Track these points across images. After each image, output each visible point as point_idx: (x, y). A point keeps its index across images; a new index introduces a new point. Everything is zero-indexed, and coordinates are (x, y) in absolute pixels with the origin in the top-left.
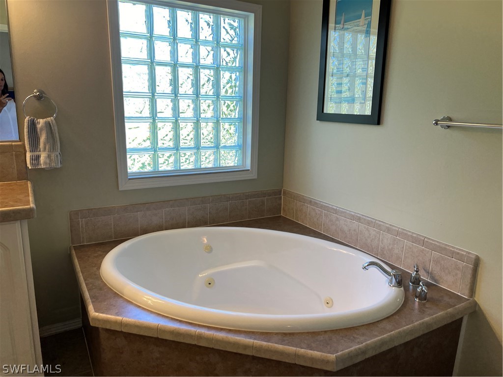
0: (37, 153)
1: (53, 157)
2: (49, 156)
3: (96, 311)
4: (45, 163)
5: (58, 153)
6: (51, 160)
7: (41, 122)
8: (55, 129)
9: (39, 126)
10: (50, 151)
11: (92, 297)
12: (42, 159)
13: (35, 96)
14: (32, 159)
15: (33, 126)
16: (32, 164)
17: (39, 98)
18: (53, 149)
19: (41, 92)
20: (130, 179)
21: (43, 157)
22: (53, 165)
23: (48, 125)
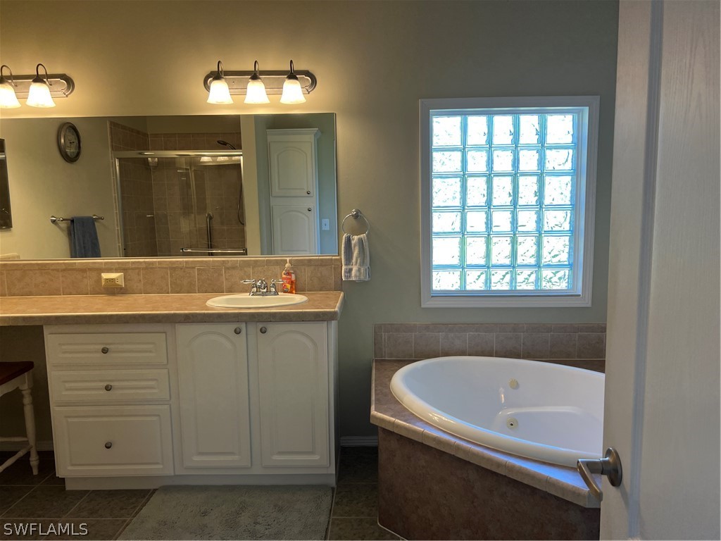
0: (350, 267)
1: (362, 271)
2: (359, 270)
3: (375, 410)
4: (356, 276)
5: (367, 267)
6: (360, 274)
7: (355, 239)
8: (366, 244)
9: (353, 242)
10: (360, 265)
11: (377, 400)
12: (353, 272)
13: (352, 215)
14: (346, 272)
15: (349, 241)
16: (345, 276)
17: (356, 216)
18: (363, 263)
19: (358, 211)
20: (432, 297)
21: (355, 269)
22: (362, 277)
23: (361, 241)
